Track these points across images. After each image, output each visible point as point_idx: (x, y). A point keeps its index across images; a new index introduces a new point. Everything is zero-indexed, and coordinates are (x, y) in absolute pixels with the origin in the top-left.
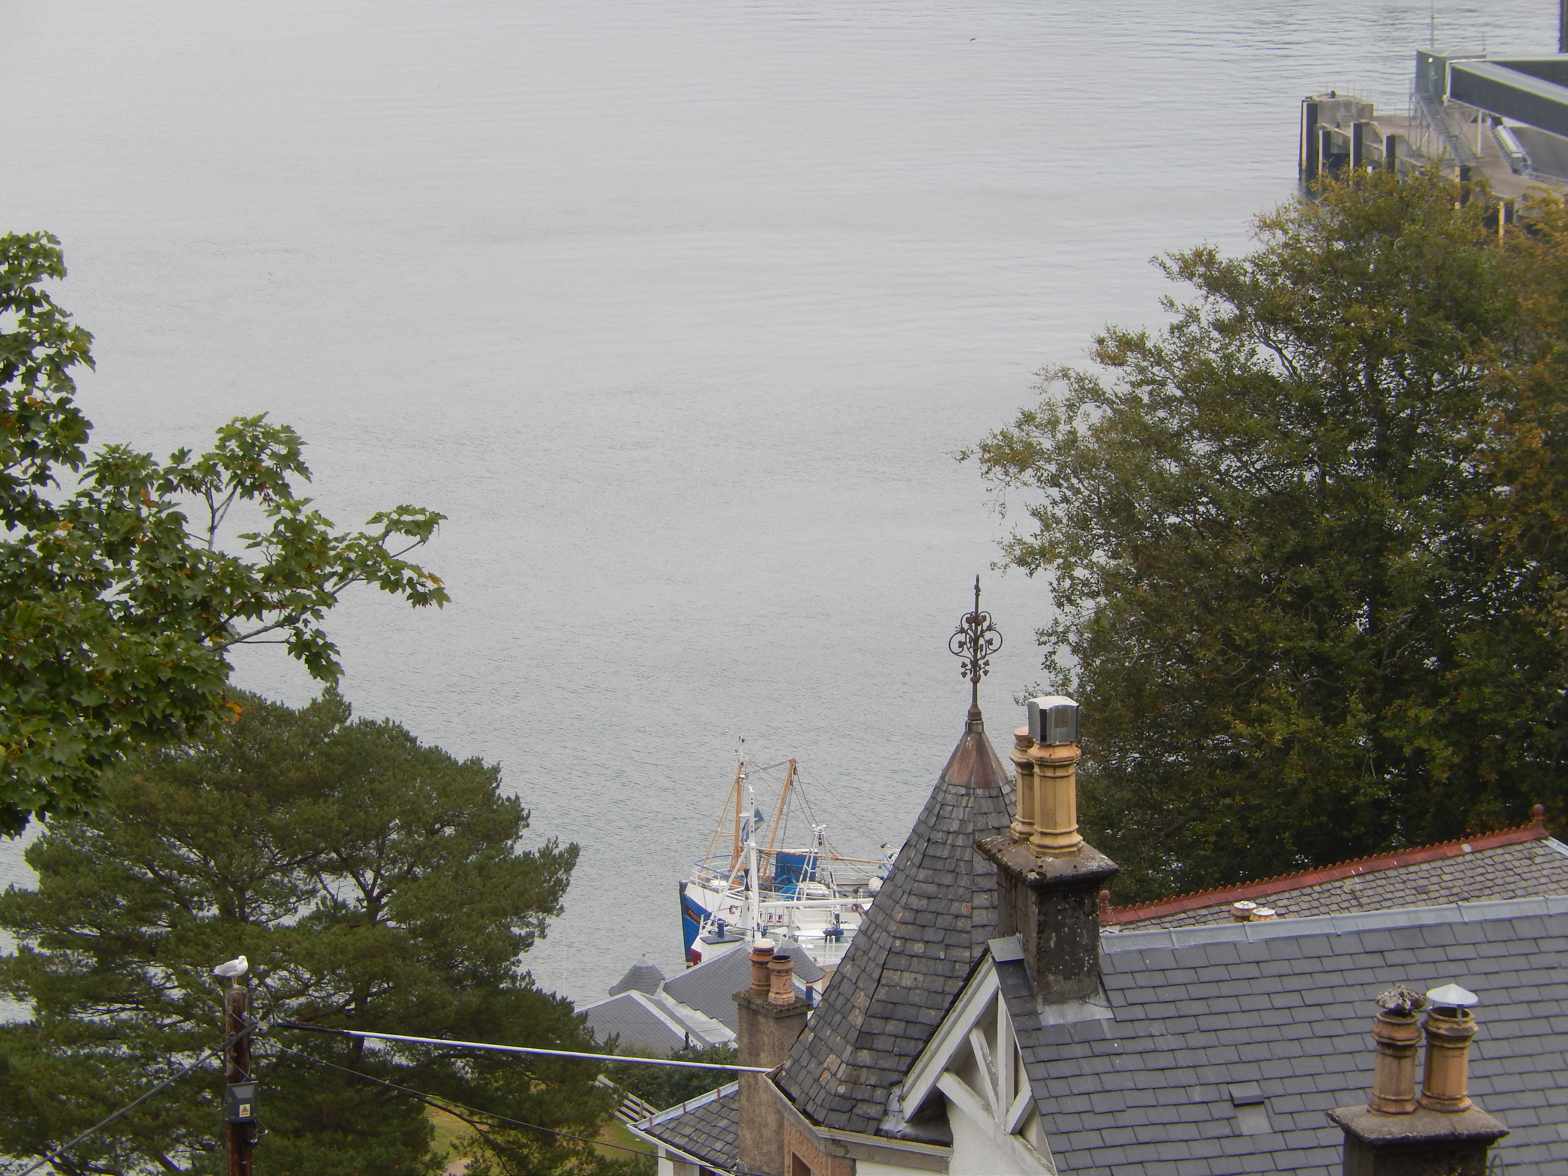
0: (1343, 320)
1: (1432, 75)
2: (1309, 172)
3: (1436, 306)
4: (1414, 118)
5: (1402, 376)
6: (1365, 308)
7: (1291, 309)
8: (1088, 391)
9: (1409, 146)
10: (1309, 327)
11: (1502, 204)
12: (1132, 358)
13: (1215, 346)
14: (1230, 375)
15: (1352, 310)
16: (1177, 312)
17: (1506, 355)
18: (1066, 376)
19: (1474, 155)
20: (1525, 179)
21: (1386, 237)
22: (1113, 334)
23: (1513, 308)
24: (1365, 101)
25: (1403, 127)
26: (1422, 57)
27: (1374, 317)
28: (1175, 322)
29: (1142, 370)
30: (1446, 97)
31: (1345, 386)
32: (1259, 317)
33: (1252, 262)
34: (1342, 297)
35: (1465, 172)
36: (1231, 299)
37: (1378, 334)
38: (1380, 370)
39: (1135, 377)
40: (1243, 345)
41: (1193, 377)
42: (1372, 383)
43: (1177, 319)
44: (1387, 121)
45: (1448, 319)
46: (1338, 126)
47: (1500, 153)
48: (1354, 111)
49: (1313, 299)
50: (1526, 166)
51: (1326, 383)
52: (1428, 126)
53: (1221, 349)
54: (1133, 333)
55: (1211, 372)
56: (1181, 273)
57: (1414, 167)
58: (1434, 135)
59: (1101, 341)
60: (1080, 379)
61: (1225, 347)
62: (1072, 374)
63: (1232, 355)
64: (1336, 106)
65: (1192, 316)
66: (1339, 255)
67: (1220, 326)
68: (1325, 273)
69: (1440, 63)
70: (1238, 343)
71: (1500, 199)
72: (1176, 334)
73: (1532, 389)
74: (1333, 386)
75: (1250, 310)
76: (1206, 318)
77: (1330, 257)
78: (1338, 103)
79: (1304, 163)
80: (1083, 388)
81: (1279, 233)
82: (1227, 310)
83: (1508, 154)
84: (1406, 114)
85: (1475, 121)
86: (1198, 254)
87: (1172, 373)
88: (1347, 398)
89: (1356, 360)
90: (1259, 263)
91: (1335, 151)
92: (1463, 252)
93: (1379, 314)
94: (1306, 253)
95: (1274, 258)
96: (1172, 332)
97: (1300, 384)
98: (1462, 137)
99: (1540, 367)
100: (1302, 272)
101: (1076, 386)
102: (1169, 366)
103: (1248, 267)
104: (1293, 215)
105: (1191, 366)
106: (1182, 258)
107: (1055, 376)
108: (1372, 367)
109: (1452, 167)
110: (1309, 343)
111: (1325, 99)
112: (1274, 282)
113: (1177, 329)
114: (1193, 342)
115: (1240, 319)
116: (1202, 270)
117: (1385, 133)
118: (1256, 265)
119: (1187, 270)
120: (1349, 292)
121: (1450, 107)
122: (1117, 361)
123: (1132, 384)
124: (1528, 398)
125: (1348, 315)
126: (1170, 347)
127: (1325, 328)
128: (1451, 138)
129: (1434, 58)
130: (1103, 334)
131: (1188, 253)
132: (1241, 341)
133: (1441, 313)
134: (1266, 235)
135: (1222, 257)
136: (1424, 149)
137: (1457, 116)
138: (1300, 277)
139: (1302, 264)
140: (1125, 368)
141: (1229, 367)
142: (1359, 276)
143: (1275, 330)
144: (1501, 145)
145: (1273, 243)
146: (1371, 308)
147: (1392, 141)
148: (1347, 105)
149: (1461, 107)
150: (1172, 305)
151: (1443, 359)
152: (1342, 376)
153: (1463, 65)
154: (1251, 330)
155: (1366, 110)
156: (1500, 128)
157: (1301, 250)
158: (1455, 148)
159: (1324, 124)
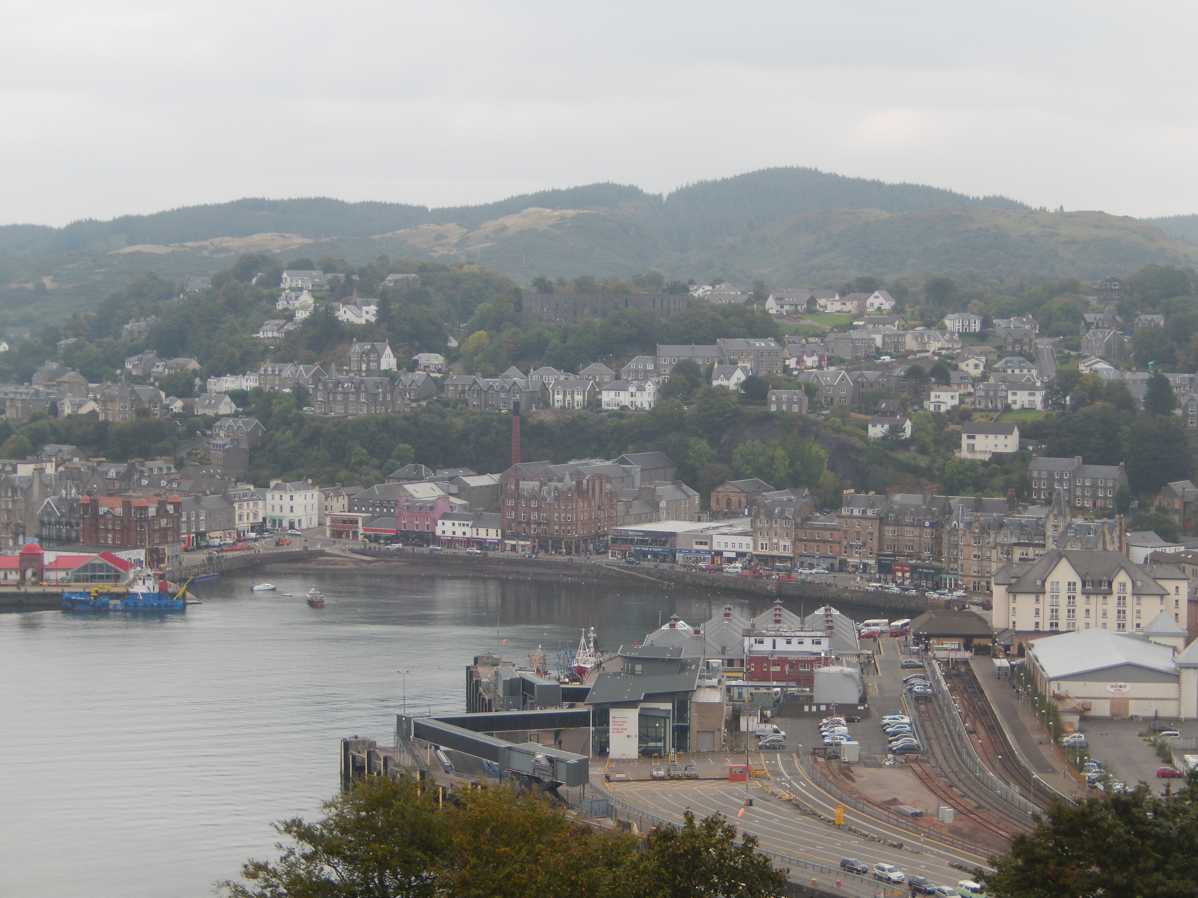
0: (366, 851)
1: (405, 726)
2: (345, 776)
3: (412, 843)
4: (396, 748)
5: (397, 879)
6: (377, 845)
7: (340, 847)
8: (240, 892)
9: (395, 762)
10: (350, 856)
11: (441, 788)
12: (261, 874)
13: (303, 867)
14: (311, 881)
15: (371, 847)
16: (284, 850)
17: (446, 866)
18: (228, 884)
19: (426, 765)
20: (451, 776)
21: (387, 809)
22: (252, 863)
23: (450, 843)
24: (373, 739)
25: (391, 752)
26: (399, 717)
27: (382, 849)
28: (283, 855)
29: (266, 880)
30: (412, 736)
31: (368, 884)
32: (325, 851)
33: (320, 824)
34: (366, 840)
35: (422, 774)
36: (310, 843)
37: (384, 857)
38: (385, 876)
39: (263, 884)
40: (317, 866)
41: (293, 883)
42: (381, 882)
43: (284, 853)
44: (383, 749)
45: (418, 849)
46: (359, 753)
47: (439, 763)
48: (367, 745)
49: (351, 841)
50: (452, 770)
51: (359, 883)
52: (403, 752)
53: (306, 868)
54: (262, 861)
55: (301, 879)
56: (285, 831)
57: (397, 772)
58: (406, 756)
59: (246, 866)
60: (236, 886)
61: (308, 867)
62: (232, 884)
63: (312, 871)
64: (358, 743)
65: (291, 852)
66: (364, 819)
67: (305, 857)
68: (357, 828)
69: (408, 720)
70: (314, 865)
71: (440, 786)
72: (284, 861)
73: (460, 883)
74: (362, 885)
75: (320, 848)
76: (298, 852)
77: (359, 820)
78: (359, 741)
79: (343, 772)
80: (237, 890)
81: (333, 809)
82: (309, 848)
83: (443, 764)
84: (392, 745)
85: (426, 748)
86: (294, 821)
87: (282, 881)
88: (369, 890)
89: (373, 871)
90: (324, 824)
91: (358, 765)
92: (424, 815)
93: (384, 848)
94: (347, 819)
95: (331, 822)
96: (281, 861)
97: (345, 885)
98: (420, 756)
99: (464, 871)
100: (345, 828)
101: (234, 890)
102: (280, 877)
103: (319, 826)
104: (340, 800)
105: (291, 877)
106: (286, 823)
107: (223, 885)
108: (381, 875)
109: (416, 771)
110: (350, 863)
111: (352, 739)
112: (331, 833)
113: (284, 859)
114: (292, 865)
115: (315, 853)
116: (295, 829)
117: (382, 755)
118: (322, 825)
119: (288, 829)
120: (369, 837)
121: (414, 742)
122: (254, 876)
123: (263, 888)
124: (459, 887)
125: (369, 849)
126: (281, 868)
127: (357, 856)
128: (415, 757)
129: (405, 717)
130: (247, 863)
131: (288, 820)
132: (316, 864)
133: (415, 846)
134: (326, 811)
135: (306, 823)
136: (402, 763)
137: (417, 746)
138: (344, 831)
139: (345, 824)
140: (259, 879)
141: (310, 877)
142: (373, 829)
143: (333, 857)
144: (440, 760)
145: (331, 814)
146: (380, 845)
147: (386, 759)
148: (364, 742)
149: (419, 741)
150: (281, 847)
151: (416, 869)
152: (366, 880)
153: (420, 721)
154: (321, 858)
155: (373, 744)
156: (438, 751)
157: (345, 817)
158: (417, 762)
159: (352, 752)
